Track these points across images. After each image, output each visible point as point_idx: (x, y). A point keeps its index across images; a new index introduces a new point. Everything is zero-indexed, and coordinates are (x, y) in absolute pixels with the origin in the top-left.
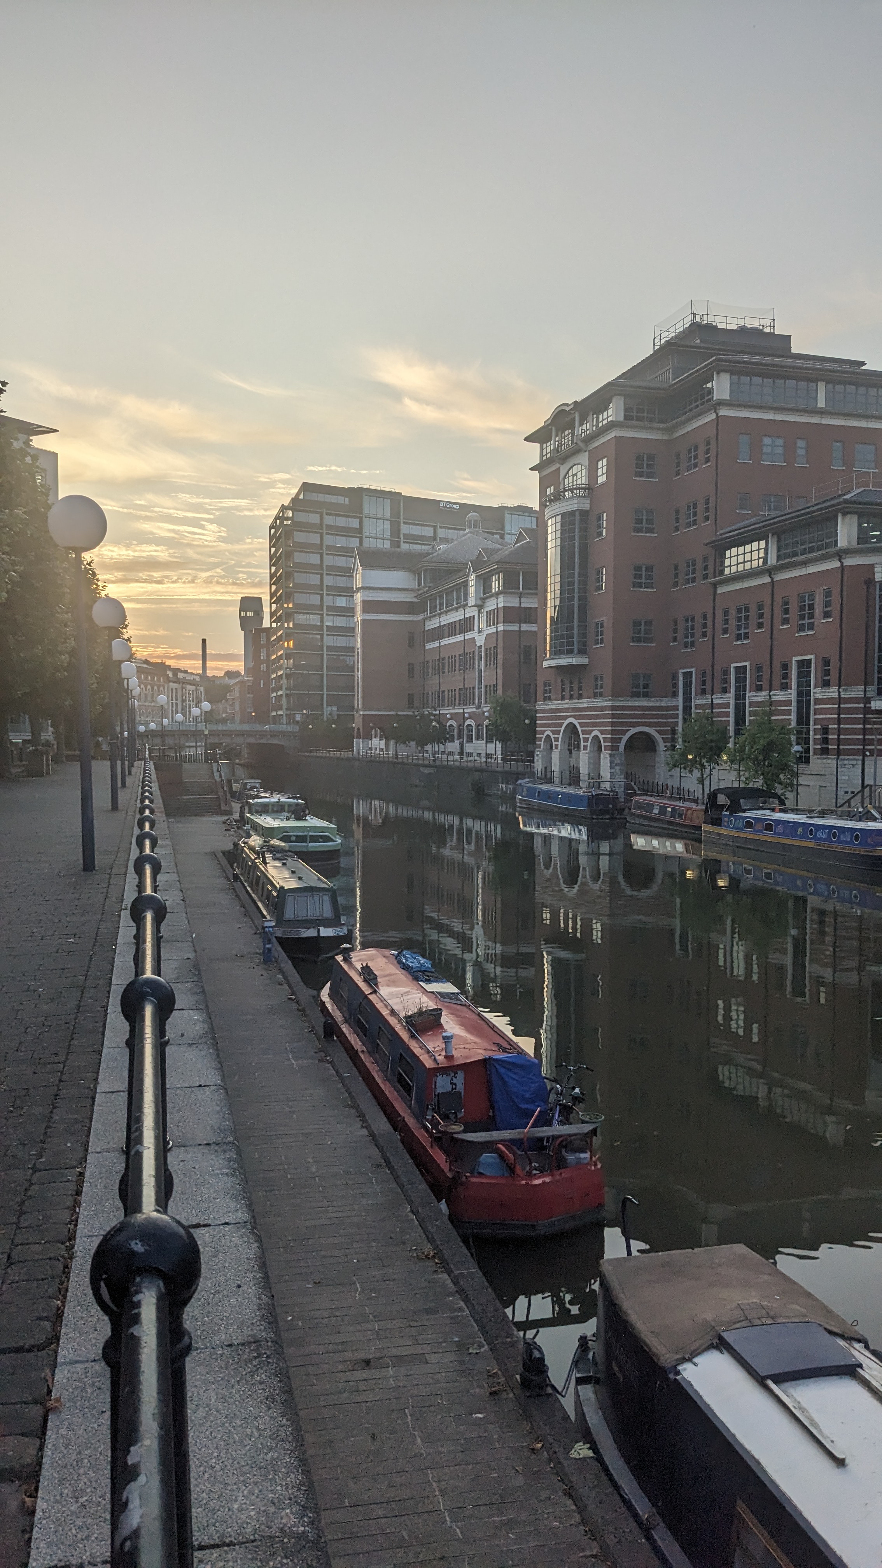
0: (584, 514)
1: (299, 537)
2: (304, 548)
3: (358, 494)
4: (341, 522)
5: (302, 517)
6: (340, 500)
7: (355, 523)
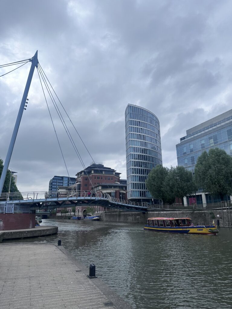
0: (80, 184)
1: (53, 184)
2: (54, 185)
3: (62, 177)
4: (60, 181)
5: (53, 181)
6: (60, 178)
7: (62, 181)
